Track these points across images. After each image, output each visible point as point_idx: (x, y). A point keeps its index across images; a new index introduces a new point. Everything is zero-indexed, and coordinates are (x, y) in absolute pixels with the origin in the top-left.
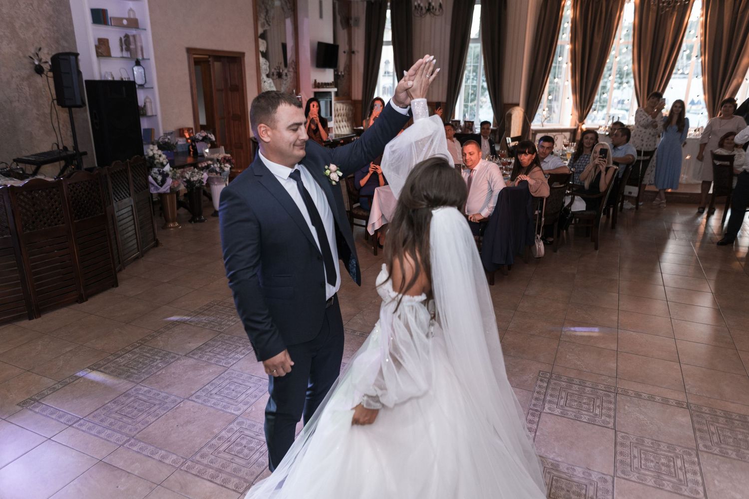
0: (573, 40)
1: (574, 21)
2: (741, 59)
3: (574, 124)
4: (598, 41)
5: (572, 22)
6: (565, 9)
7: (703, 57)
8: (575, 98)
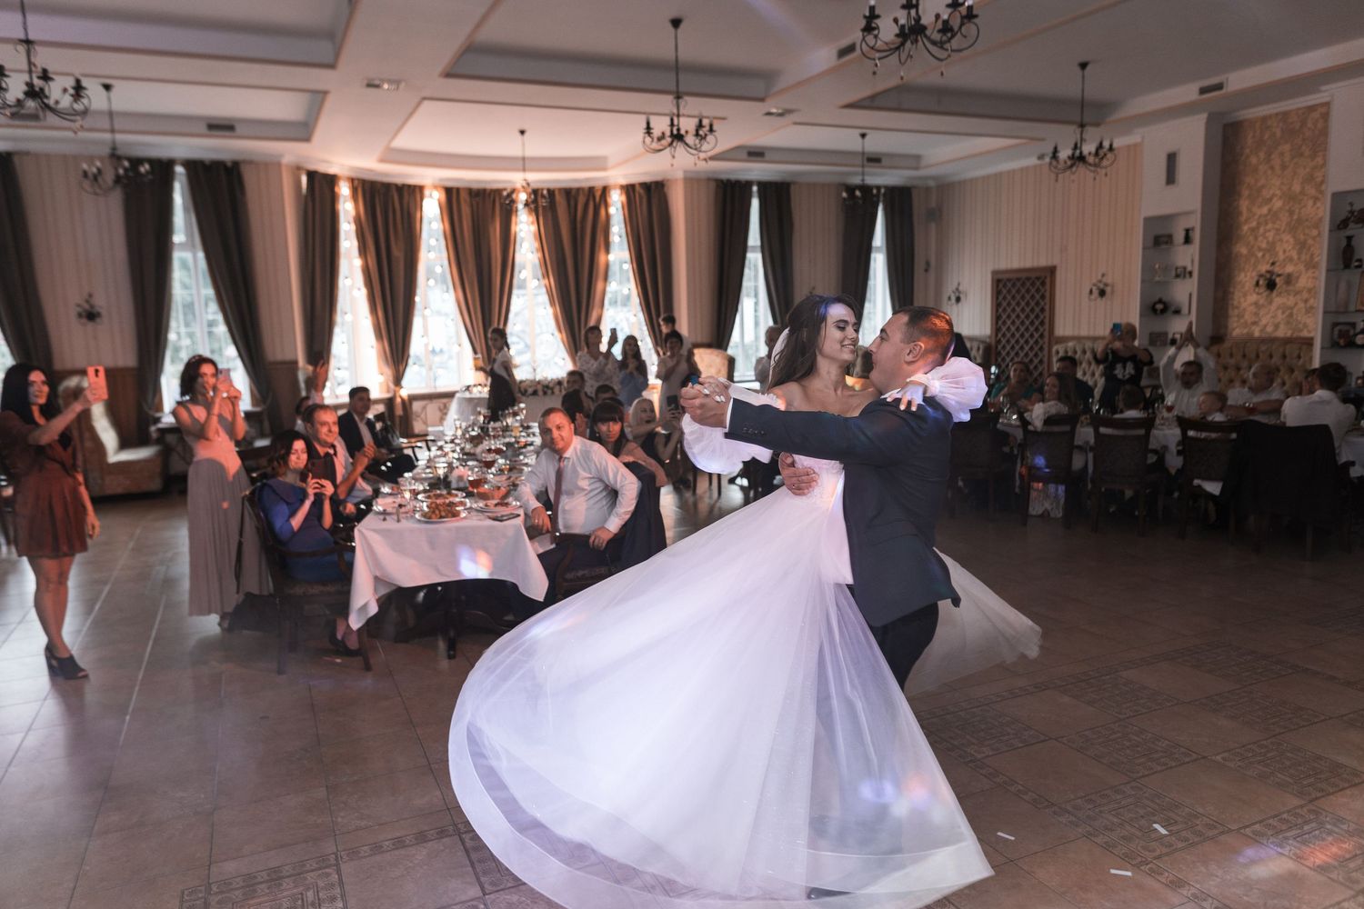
0: (363, 251)
1: (358, 221)
2: (596, 285)
3: (385, 388)
4: (398, 253)
5: (355, 222)
6: (341, 200)
7: (547, 281)
8: (381, 348)
